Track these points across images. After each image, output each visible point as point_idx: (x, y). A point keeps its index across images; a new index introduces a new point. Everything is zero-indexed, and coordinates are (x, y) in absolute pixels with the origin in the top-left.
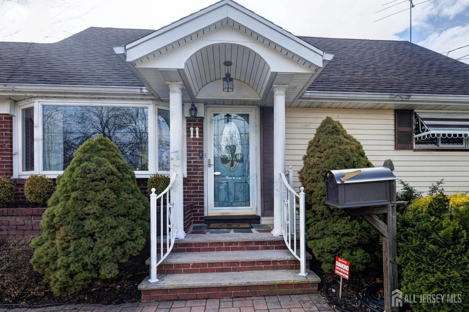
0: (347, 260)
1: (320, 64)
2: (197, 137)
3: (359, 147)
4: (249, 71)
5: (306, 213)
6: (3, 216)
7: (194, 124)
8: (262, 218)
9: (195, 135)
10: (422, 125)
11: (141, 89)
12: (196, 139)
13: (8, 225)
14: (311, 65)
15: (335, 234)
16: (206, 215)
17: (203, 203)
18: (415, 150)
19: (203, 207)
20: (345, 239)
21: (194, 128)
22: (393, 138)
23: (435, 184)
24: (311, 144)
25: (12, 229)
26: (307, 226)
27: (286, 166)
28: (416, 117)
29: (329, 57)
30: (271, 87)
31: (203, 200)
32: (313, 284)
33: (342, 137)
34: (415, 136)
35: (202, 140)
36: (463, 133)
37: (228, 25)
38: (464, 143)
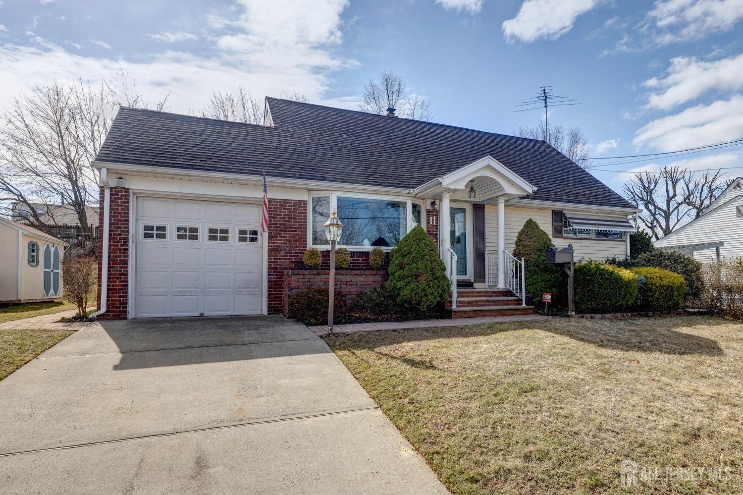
1: (530, 192)
6: (339, 275)
7: (432, 215)
8: (475, 284)
9: (433, 223)
10: (569, 222)
11: (409, 190)
12: (434, 226)
13: (341, 281)
14: (526, 191)
15: (543, 281)
18: (564, 238)
20: (547, 283)
21: (433, 217)
22: (551, 230)
25: (343, 284)
28: (564, 216)
32: (531, 309)
34: (564, 229)
36: (591, 228)
37: (489, 167)
38: (591, 235)
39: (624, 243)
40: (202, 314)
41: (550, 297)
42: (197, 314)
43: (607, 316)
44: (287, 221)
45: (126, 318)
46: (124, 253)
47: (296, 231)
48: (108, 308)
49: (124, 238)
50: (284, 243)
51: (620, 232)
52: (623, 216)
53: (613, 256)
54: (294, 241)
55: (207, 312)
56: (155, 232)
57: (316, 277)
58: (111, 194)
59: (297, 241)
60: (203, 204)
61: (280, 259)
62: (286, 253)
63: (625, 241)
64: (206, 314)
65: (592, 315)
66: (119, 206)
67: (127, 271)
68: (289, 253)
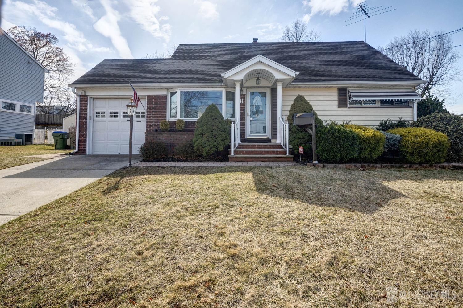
0: (303, 147)
1: (294, 76)
2: (243, 103)
3: (311, 106)
4: (267, 76)
5: (289, 132)
7: (241, 97)
8: (272, 140)
9: (241, 102)
10: (351, 95)
11: (221, 83)
12: (242, 104)
14: (291, 76)
15: (299, 138)
16: (246, 138)
17: (245, 133)
18: (349, 108)
19: (245, 134)
20: (303, 140)
21: (241, 99)
22: (337, 102)
23: (348, 122)
24: (292, 105)
26: (289, 136)
27: (282, 116)
28: (348, 91)
29: (298, 73)
30: (276, 82)
31: (245, 131)
32: (291, 158)
33: (303, 103)
34: (348, 101)
35: (245, 104)
36: (376, 99)
37: (260, 62)
38: (376, 104)
39: (411, 109)
40: (119, 153)
41: (302, 149)
42: (117, 153)
43: (340, 165)
44: (155, 106)
45: (86, 154)
46: (85, 125)
47: (160, 111)
48: (79, 149)
49: (85, 118)
50: (154, 118)
51: (407, 100)
52: (410, 88)
53: (387, 119)
54: (160, 116)
55: (122, 152)
56: (101, 114)
57: (160, 135)
58: (80, 99)
59: (161, 116)
60: (120, 100)
61: (152, 126)
62: (155, 123)
63: (412, 107)
64: (121, 153)
65: (325, 164)
66: (83, 103)
67: (86, 133)
68: (157, 123)
